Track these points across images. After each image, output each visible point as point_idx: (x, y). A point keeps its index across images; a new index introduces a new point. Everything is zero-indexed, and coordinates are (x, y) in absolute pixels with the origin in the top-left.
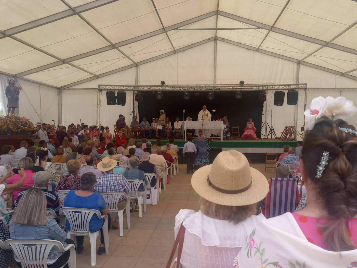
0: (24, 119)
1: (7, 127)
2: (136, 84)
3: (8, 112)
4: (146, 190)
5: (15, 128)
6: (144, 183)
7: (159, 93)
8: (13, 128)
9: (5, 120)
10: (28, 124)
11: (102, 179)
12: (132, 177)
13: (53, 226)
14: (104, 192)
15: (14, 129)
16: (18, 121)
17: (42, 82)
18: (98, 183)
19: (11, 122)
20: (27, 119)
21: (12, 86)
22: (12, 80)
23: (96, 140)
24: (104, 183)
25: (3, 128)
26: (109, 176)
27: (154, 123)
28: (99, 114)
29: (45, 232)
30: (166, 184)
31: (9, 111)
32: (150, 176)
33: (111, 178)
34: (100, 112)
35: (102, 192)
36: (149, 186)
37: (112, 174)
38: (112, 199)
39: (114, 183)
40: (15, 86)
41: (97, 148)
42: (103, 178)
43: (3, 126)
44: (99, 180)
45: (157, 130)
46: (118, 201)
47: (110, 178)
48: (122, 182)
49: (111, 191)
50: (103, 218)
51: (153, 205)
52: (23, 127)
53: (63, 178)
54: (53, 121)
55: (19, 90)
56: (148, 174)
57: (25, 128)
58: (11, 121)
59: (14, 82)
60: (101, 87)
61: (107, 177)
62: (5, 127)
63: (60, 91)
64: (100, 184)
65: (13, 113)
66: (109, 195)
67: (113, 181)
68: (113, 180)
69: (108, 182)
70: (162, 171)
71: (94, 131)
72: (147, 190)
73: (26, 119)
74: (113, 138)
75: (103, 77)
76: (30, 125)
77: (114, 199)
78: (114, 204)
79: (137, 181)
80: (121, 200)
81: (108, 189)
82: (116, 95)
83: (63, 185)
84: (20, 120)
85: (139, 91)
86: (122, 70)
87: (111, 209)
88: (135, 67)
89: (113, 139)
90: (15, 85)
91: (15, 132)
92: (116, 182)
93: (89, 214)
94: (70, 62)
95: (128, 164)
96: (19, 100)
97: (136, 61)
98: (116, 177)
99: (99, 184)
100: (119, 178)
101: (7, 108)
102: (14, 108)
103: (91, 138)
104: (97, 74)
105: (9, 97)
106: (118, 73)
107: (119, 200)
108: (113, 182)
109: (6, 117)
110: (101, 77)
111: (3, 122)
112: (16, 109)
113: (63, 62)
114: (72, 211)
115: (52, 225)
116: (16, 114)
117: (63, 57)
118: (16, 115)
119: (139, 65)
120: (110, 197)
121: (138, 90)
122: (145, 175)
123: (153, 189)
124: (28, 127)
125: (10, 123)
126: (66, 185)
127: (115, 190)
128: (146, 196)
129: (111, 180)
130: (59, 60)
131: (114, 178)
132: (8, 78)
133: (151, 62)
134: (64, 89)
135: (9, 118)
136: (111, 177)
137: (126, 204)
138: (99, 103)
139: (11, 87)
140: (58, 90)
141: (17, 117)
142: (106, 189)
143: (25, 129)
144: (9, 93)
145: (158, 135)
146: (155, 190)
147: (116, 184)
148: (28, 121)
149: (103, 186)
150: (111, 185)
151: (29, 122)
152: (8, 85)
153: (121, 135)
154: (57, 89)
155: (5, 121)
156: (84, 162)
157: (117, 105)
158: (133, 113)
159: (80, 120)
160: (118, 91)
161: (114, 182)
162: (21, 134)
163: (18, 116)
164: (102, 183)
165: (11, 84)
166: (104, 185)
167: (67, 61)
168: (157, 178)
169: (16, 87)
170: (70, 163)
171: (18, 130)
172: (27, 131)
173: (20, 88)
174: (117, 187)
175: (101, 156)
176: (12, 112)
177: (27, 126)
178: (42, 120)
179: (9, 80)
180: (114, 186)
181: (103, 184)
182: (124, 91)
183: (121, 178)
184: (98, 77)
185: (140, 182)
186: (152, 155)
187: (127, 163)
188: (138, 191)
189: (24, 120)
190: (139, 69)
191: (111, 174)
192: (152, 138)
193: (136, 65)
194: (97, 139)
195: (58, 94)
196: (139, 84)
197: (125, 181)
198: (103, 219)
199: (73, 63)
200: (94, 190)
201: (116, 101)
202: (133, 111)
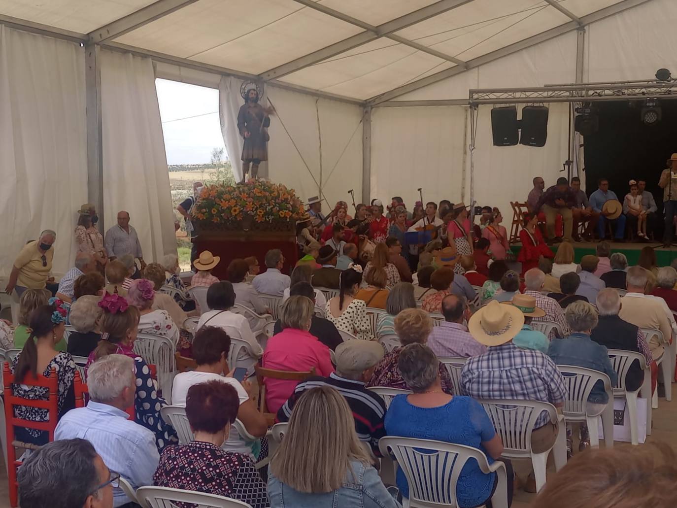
0: (282, 188)
1: (242, 211)
2: (579, 82)
3: (243, 171)
4: (611, 398)
5: (260, 212)
6: (606, 380)
7: (651, 104)
8: (256, 214)
9: (237, 192)
10: (291, 203)
11: (485, 364)
12: (572, 362)
13: (373, 486)
14: (494, 399)
15: (258, 216)
16: (267, 194)
17: (322, 90)
18: (477, 373)
19: (251, 199)
20: (289, 188)
21: (252, 105)
22: (252, 91)
23: (463, 246)
24: (492, 373)
25: (234, 214)
26: (506, 355)
27: (634, 195)
28: (472, 171)
29: (352, 500)
30: (672, 383)
31: (246, 170)
32: (624, 358)
33: (510, 361)
34: (472, 166)
35: (488, 398)
36: (619, 388)
37: (512, 350)
38: (516, 420)
39: (520, 375)
40: (258, 104)
41: (467, 268)
42: (488, 359)
43: (233, 209)
44: (478, 365)
45: (640, 217)
46: (532, 426)
47: (507, 362)
48: (544, 372)
49: (512, 395)
50: (492, 471)
51: (633, 443)
52: (279, 211)
53: (388, 356)
54: (349, 192)
55: (270, 116)
56: (618, 353)
57: (282, 213)
58: (252, 194)
59: (257, 95)
60: (475, 96)
61: (499, 358)
62: (238, 211)
63: (366, 112)
64: (481, 376)
65: (254, 174)
66: (508, 407)
67: (517, 369)
68: (517, 367)
69: (505, 371)
70: (660, 345)
71: (458, 219)
72: (615, 398)
73: (286, 188)
74: (508, 239)
75: (480, 67)
76: (296, 206)
77: (522, 421)
78: (520, 433)
79: (587, 374)
80: (542, 424)
81: (504, 391)
82: (519, 117)
83: (387, 373)
84: (271, 192)
85: (586, 103)
86: (538, 44)
87: (512, 447)
88: (576, 31)
89: (510, 242)
90: (259, 102)
91: (261, 222)
92: (525, 371)
93: (456, 457)
94: (395, 31)
95: (556, 319)
96: (269, 142)
97: (578, 14)
98: (524, 358)
99: (479, 377)
100: (533, 359)
101: (242, 162)
102: (257, 162)
103: (451, 238)
104: (464, 58)
105: (246, 133)
106: (524, 51)
107: (536, 424)
108: (517, 372)
109: (238, 184)
110: (474, 68)
111: (234, 198)
112: (262, 163)
113: (376, 32)
114: (413, 448)
115: (369, 483)
116: (262, 178)
117: (374, 22)
118: (261, 180)
119: (589, 24)
120: (510, 413)
121: (583, 101)
122: (611, 356)
123: (631, 397)
124: (291, 209)
125: (249, 200)
126: (393, 375)
127: (524, 394)
128: (611, 417)
129: (511, 365)
130: (365, 28)
131: (518, 360)
132: (243, 87)
133: (625, 13)
134: (377, 106)
135: (246, 188)
136: (510, 357)
137: (556, 436)
138: (469, 142)
139: (250, 107)
140: (362, 108)
141: (264, 185)
142: (500, 390)
143: (283, 216)
144: (246, 124)
145: (645, 230)
146: (640, 400)
147: (525, 378)
148: (291, 193)
149: (489, 383)
150: (511, 380)
151: (293, 196)
152: (242, 102)
153: (533, 232)
154: (360, 106)
155: (239, 195)
156: (434, 310)
157: (521, 144)
158: (567, 167)
159: (419, 190)
160: (524, 105)
161: (519, 370)
162: (275, 228)
163: (267, 182)
164: (486, 374)
165: (251, 99)
166: (492, 380)
167: (386, 30)
168: (647, 367)
169: (261, 106)
170: (405, 319)
171: (267, 220)
172: (288, 220)
173: (271, 110)
174: (529, 384)
175: (477, 292)
176: (252, 171)
177: (289, 208)
178: (323, 191)
179: (246, 91)
180: (520, 382)
181: (489, 377)
182: (541, 104)
183: (540, 360)
184: (466, 67)
185: (595, 377)
186: (628, 295)
187: (553, 315)
188: (588, 400)
189: (281, 192)
190: (586, 35)
191: (510, 348)
192: (626, 239)
193: (579, 23)
194: (466, 242)
195: (360, 120)
196: (585, 81)
197: (550, 368)
198: (494, 475)
199: (403, 33)
200: (465, 392)
201: (520, 133)
202: (567, 159)
